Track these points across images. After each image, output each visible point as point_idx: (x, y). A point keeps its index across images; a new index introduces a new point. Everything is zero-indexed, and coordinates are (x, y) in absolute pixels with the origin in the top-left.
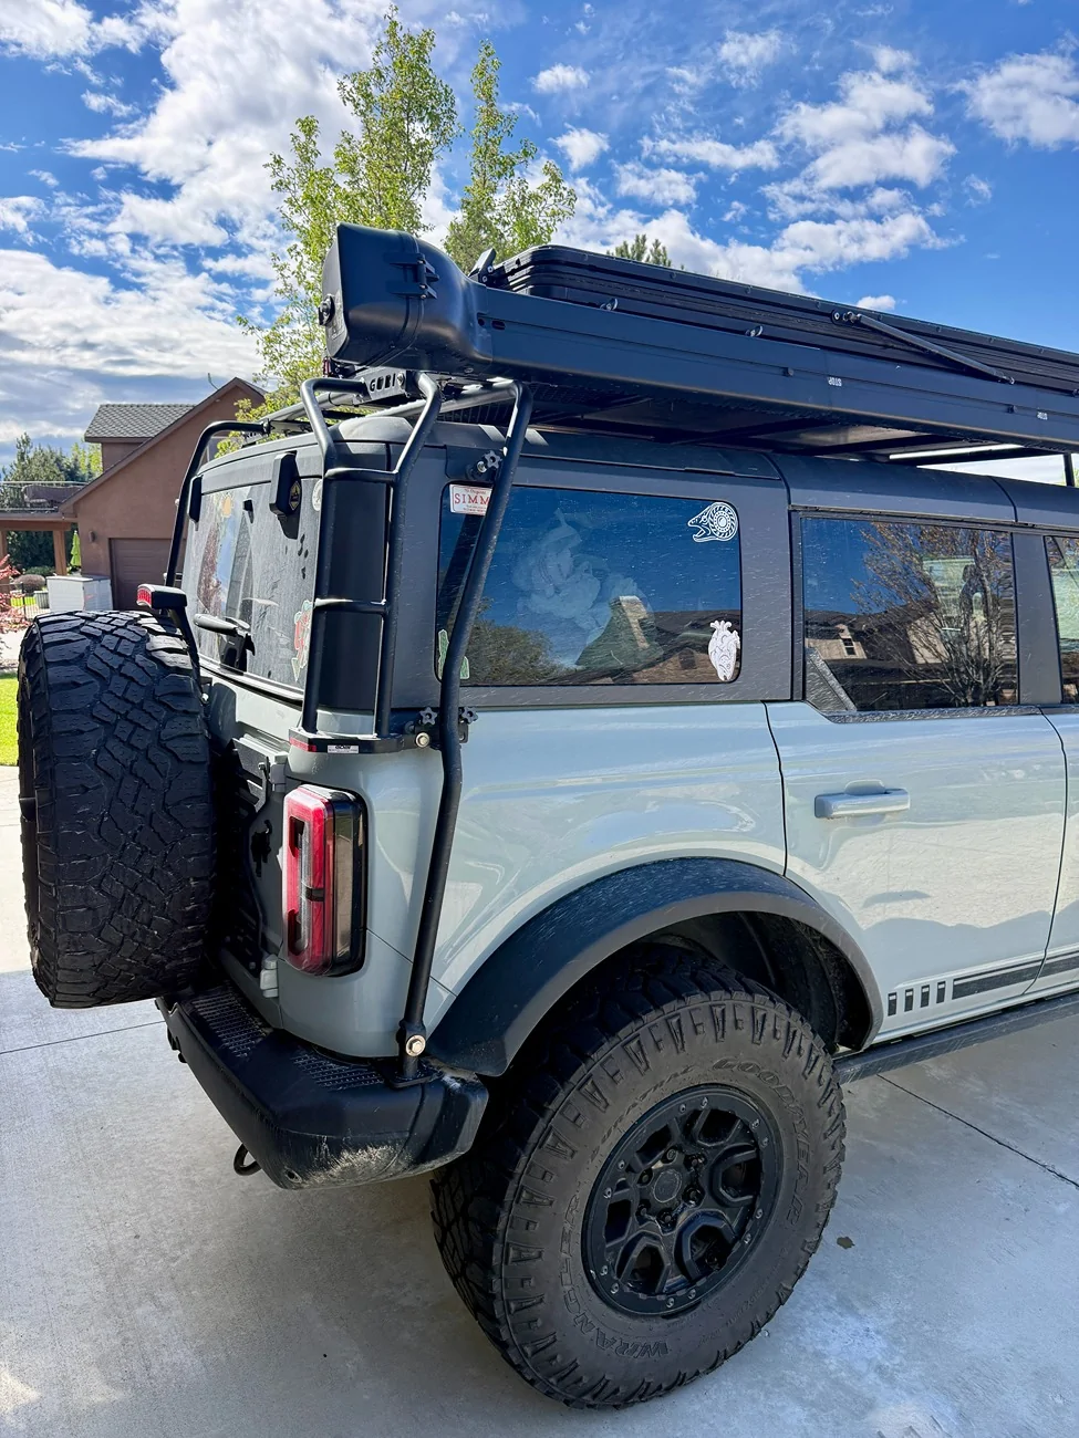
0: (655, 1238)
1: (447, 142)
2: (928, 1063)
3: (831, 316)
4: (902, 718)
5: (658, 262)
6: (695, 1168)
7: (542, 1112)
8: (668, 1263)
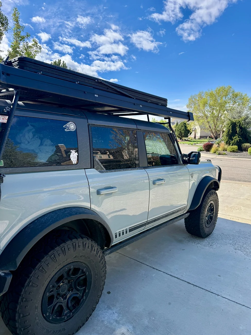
0: (62, 302)
1: (7, 30)
2: (127, 247)
3: (95, 81)
4: (115, 171)
5: (64, 66)
6: (71, 283)
7: (28, 277)
8: (65, 308)
